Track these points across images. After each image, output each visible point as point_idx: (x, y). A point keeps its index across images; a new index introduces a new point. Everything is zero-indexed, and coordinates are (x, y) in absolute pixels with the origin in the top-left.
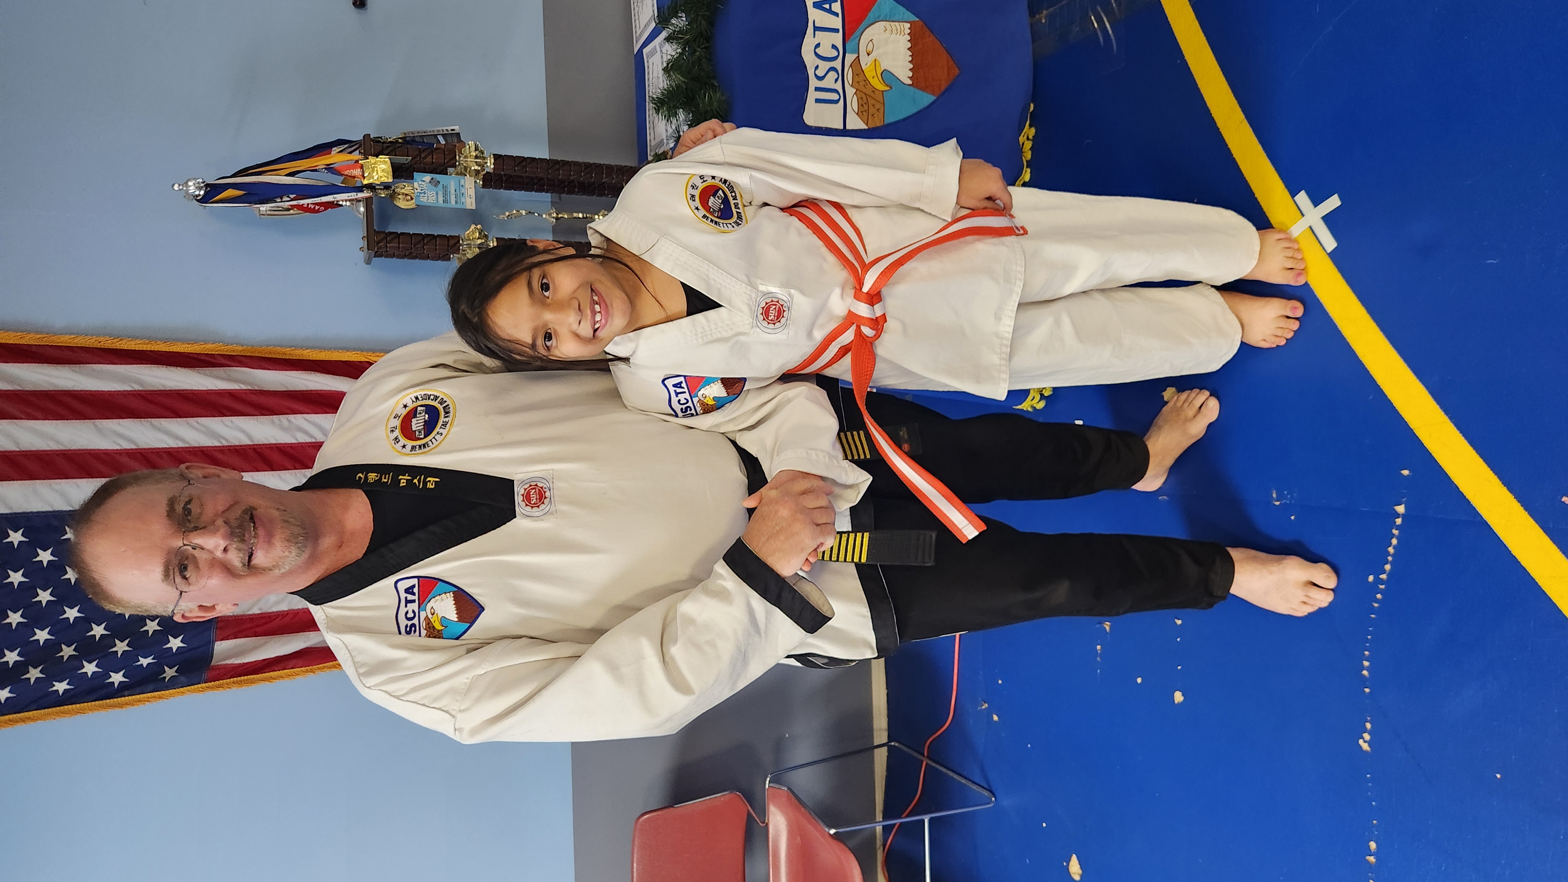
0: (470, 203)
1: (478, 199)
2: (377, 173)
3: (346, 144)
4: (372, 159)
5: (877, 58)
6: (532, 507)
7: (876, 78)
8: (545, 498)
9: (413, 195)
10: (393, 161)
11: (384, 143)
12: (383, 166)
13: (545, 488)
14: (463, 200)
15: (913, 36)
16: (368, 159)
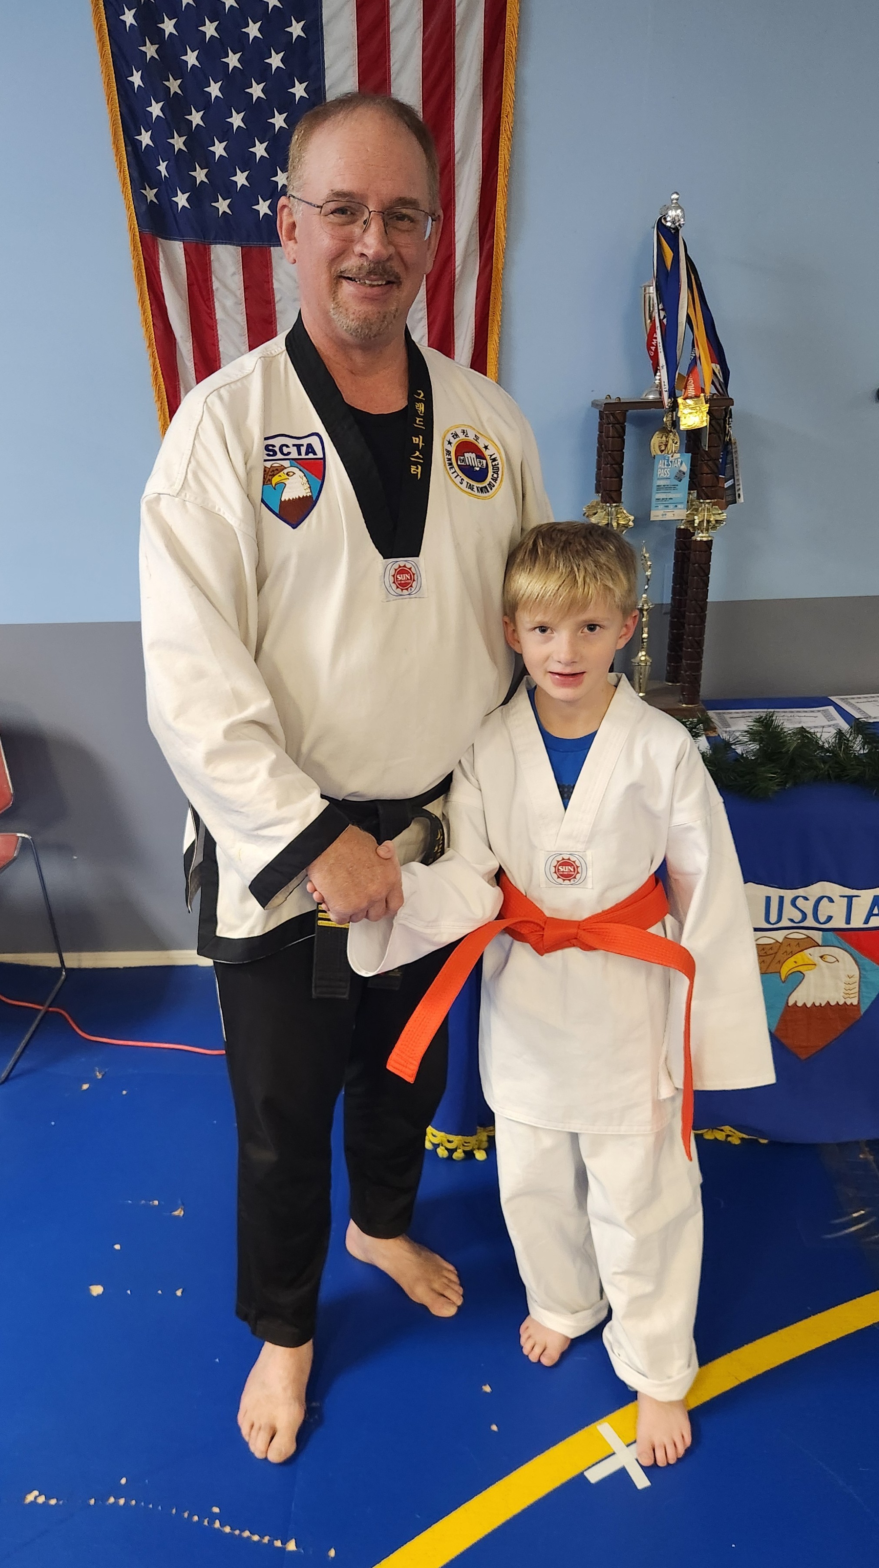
5: (817, 967)
6: (393, 576)
7: (794, 965)
8: (401, 590)
13: (410, 589)
15: (843, 1007)
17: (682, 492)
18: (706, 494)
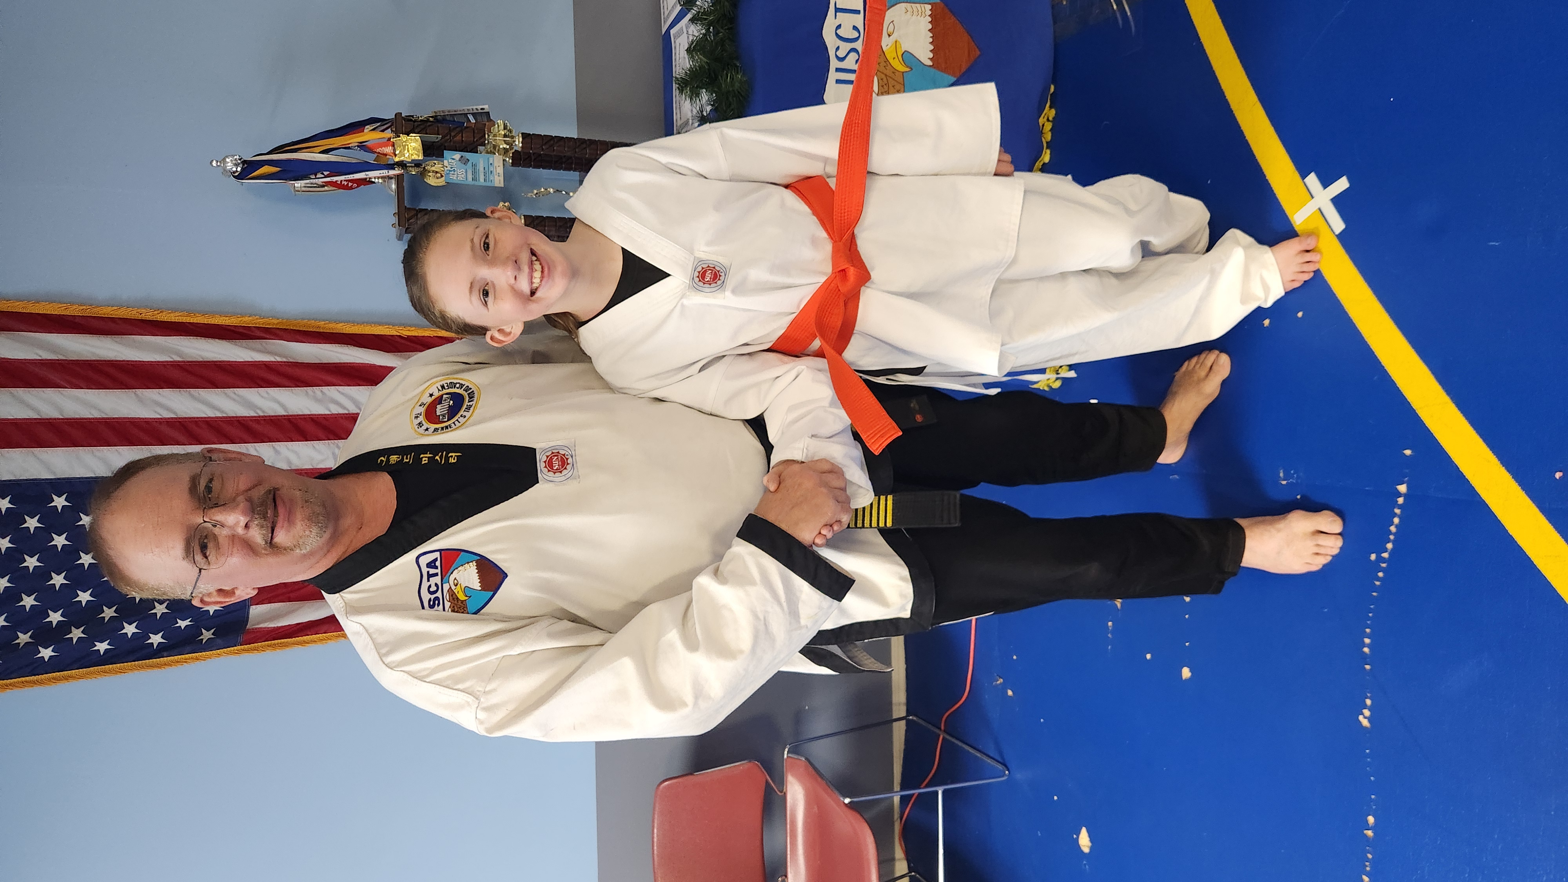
0: (498, 181)
1: (507, 177)
2: (408, 151)
3: (378, 122)
4: (403, 137)
5: (899, 40)
6: (555, 473)
7: (896, 59)
8: (568, 464)
9: (443, 172)
10: (423, 140)
11: (415, 121)
12: (413, 145)
13: (567, 455)
14: (491, 178)
15: (933, 19)
16: (399, 137)
17: (479, 159)
18: (481, 138)
